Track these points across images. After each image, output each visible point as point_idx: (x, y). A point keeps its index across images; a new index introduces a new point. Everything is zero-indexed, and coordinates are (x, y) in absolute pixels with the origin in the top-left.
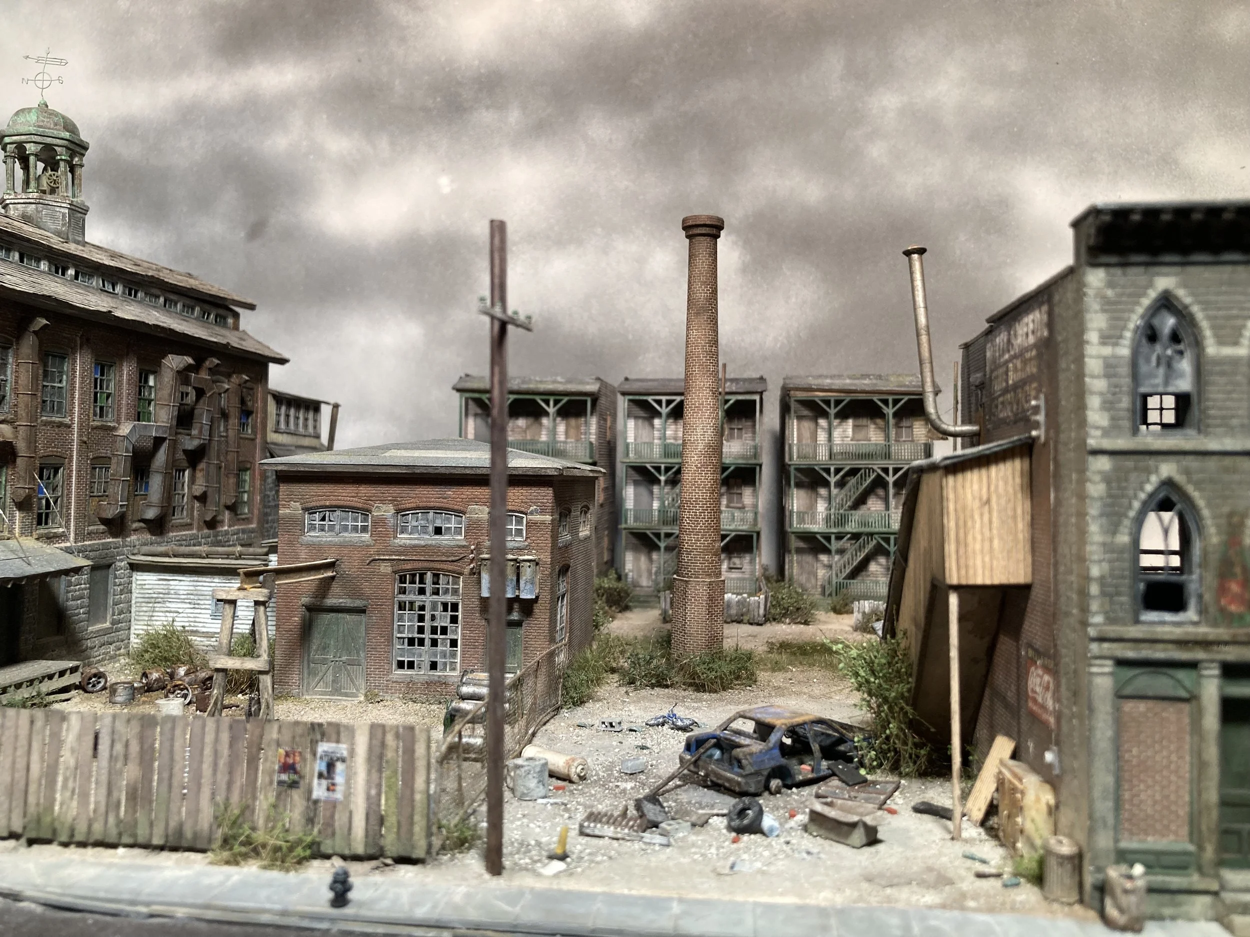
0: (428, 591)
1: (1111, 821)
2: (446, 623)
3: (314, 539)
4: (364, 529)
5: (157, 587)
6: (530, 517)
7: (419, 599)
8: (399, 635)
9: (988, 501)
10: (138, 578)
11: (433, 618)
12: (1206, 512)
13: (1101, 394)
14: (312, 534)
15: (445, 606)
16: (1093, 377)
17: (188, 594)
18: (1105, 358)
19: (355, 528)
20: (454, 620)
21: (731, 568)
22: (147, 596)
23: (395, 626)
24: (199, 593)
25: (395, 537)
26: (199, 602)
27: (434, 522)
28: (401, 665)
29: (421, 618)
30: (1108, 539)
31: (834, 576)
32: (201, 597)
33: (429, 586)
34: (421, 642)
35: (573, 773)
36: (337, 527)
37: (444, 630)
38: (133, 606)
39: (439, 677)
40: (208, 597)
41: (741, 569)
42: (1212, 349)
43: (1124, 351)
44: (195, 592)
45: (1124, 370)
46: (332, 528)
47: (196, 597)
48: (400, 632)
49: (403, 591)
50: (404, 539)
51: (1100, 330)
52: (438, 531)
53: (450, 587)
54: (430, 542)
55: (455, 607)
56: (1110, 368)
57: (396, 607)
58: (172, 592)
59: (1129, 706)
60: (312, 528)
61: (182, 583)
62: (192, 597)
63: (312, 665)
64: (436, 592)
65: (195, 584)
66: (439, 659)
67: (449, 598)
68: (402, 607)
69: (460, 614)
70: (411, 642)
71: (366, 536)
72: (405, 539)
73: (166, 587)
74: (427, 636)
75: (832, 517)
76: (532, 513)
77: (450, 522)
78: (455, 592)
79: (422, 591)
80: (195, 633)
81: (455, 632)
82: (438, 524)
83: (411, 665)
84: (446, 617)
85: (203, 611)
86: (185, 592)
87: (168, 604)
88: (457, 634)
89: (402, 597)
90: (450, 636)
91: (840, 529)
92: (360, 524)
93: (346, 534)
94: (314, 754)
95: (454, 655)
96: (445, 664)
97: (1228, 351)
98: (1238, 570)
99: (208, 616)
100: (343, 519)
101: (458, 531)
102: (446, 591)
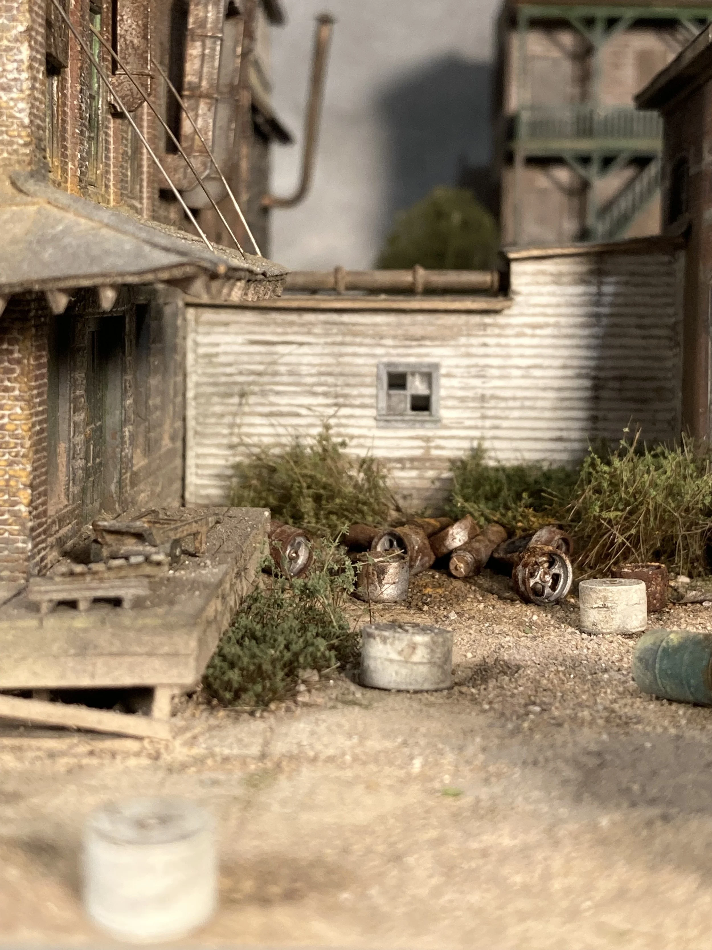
5: (245, 358)
10: (201, 339)
17: (321, 374)
22: (223, 379)
24: (347, 370)
26: (347, 390)
32: (352, 380)
38: (191, 405)
40: (368, 380)
44: (337, 370)
47: (341, 381)
58: (283, 369)
61: (305, 349)
62: (330, 380)
65: (336, 349)
73: (268, 359)
85: (358, 412)
86: (314, 371)
87: (273, 399)
99: (372, 423)
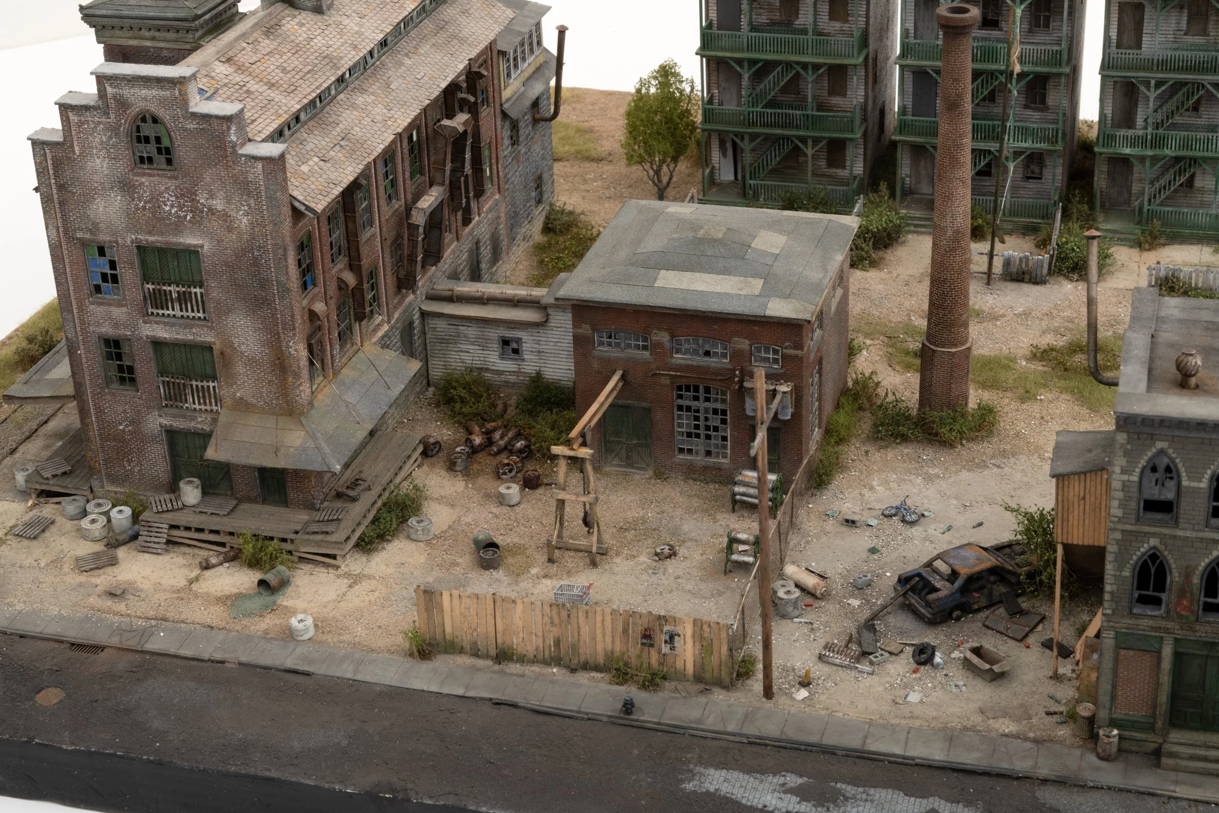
0: (702, 399)
1: (1108, 705)
2: (717, 423)
3: (604, 354)
4: (645, 348)
5: (448, 330)
6: (785, 351)
7: (694, 404)
8: (679, 430)
9: (1084, 498)
10: (430, 322)
11: (706, 419)
12: (1173, 566)
13: (1120, 500)
14: (602, 348)
15: (715, 411)
16: (1115, 490)
17: (476, 338)
18: (1124, 482)
19: (637, 347)
20: (724, 422)
21: (1028, 178)
22: (439, 337)
23: (676, 424)
24: (487, 337)
25: (672, 357)
26: (487, 345)
27: (703, 346)
28: (681, 450)
29: (697, 419)
30: (1118, 573)
31: (1146, 203)
32: (488, 341)
33: (702, 394)
34: (698, 436)
35: (818, 593)
36: (623, 345)
37: (716, 429)
38: (428, 344)
39: (714, 463)
40: (495, 342)
41: (1041, 178)
42: (1185, 483)
43: (1135, 478)
44: (482, 337)
45: (1135, 489)
46: (618, 345)
47: (484, 341)
48: (679, 427)
49: (680, 397)
50: (678, 358)
51: (1122, 467)
52: (707, 353)
53: (719, 397)
54: (701, 364)
55: (724, 412)
56: (1125, 486)
57: (675, 409)
58: (462, 335)
59: (1123, 652)
60: (601, 343)
61: (470, 329)
62: (480, 340)
63: (608, 445)
64: (707, 400)
65: (482, 330)
66: (712, 449)
67: (719, 406)
68: (680, 408)
69: (728, 417)
70: (689, 435)
71: (646, 354)
72: (680, 358)
73: (456, 331)
74: (702, 432)
75: (1149, 137)
76: (786, 348)
77: (717, 348)
78: (724, 401)
79: (696, 398)
80: (487, 370)
81: (725, 430)
82: (707, 347)
83: (690, 451)
84: (717, 419)
85: (491, 353)
88: (727, 432)
89: (680, 402)
90: (720, 433)
91: (1157, 152)
92: (641, 343)
93: (630, 351)
94: (662, 631)
95: (725, 447)
96: (718, 453)
97: (1195, 484)
98: (1188, 595)
99: (497, 357)
100: (626, 339)
101: (724, 356)
102: (716, 400)
